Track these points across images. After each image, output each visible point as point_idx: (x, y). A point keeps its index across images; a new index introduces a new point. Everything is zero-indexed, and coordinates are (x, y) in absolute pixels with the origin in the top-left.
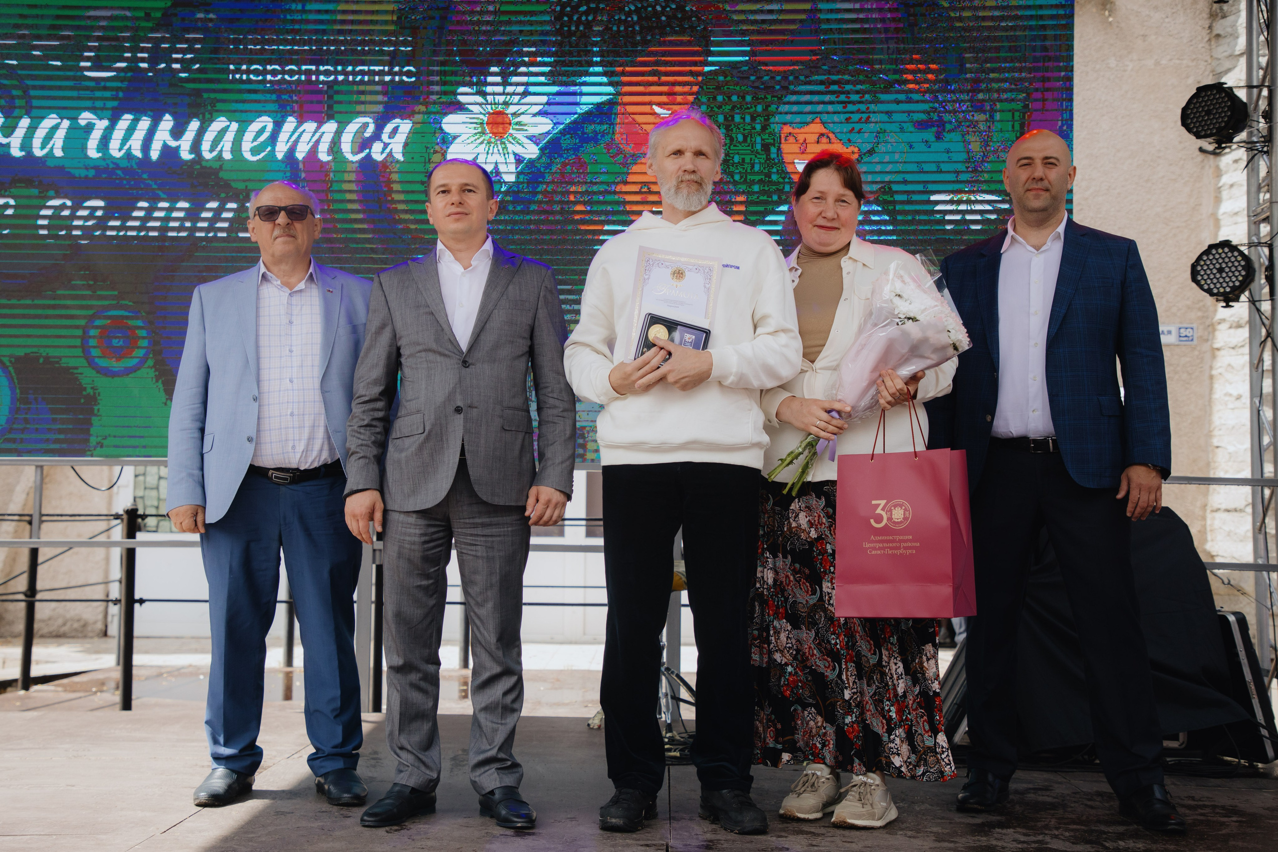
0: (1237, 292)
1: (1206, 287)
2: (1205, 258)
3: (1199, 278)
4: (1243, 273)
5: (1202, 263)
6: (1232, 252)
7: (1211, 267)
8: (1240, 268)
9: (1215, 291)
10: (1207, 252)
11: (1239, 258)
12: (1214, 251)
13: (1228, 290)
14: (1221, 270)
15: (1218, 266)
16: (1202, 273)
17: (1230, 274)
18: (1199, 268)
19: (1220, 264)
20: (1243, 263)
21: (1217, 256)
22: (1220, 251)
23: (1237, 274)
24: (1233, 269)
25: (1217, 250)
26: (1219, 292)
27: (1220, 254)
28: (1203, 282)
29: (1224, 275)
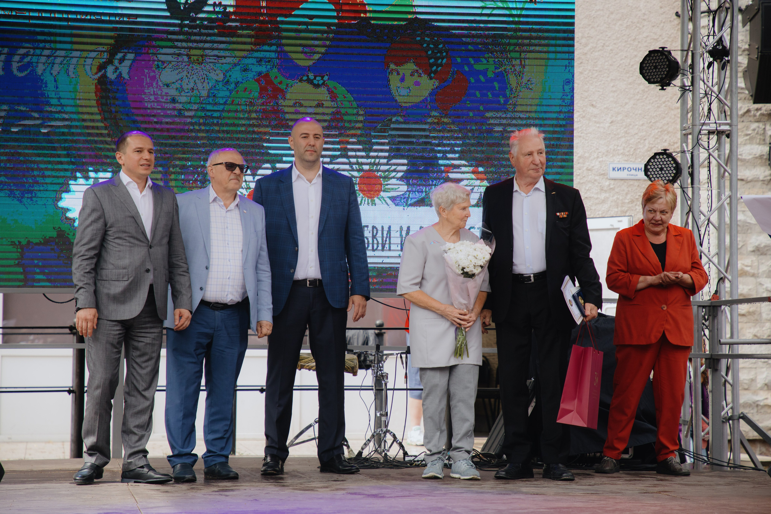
2: (652, 161)
3: (649, 173)
4: (674, 172)
5: (651, 164)
6: (668, 158)
7: (656, 167)
8: (673, 169)
10: (654, 157)
11: (672, 162)
12: (658, 157)
14: (661, 169)
15: (660, 166)
16: (651, 170)
17: (667, 172)
18: (649, 167)
20: (674, 165)
21: (660, 160)
22: (661, 157)
23: (671, 172)
24: (669, 169)
27: (661, 159)
28: (651, 176)
29: (663, 172)
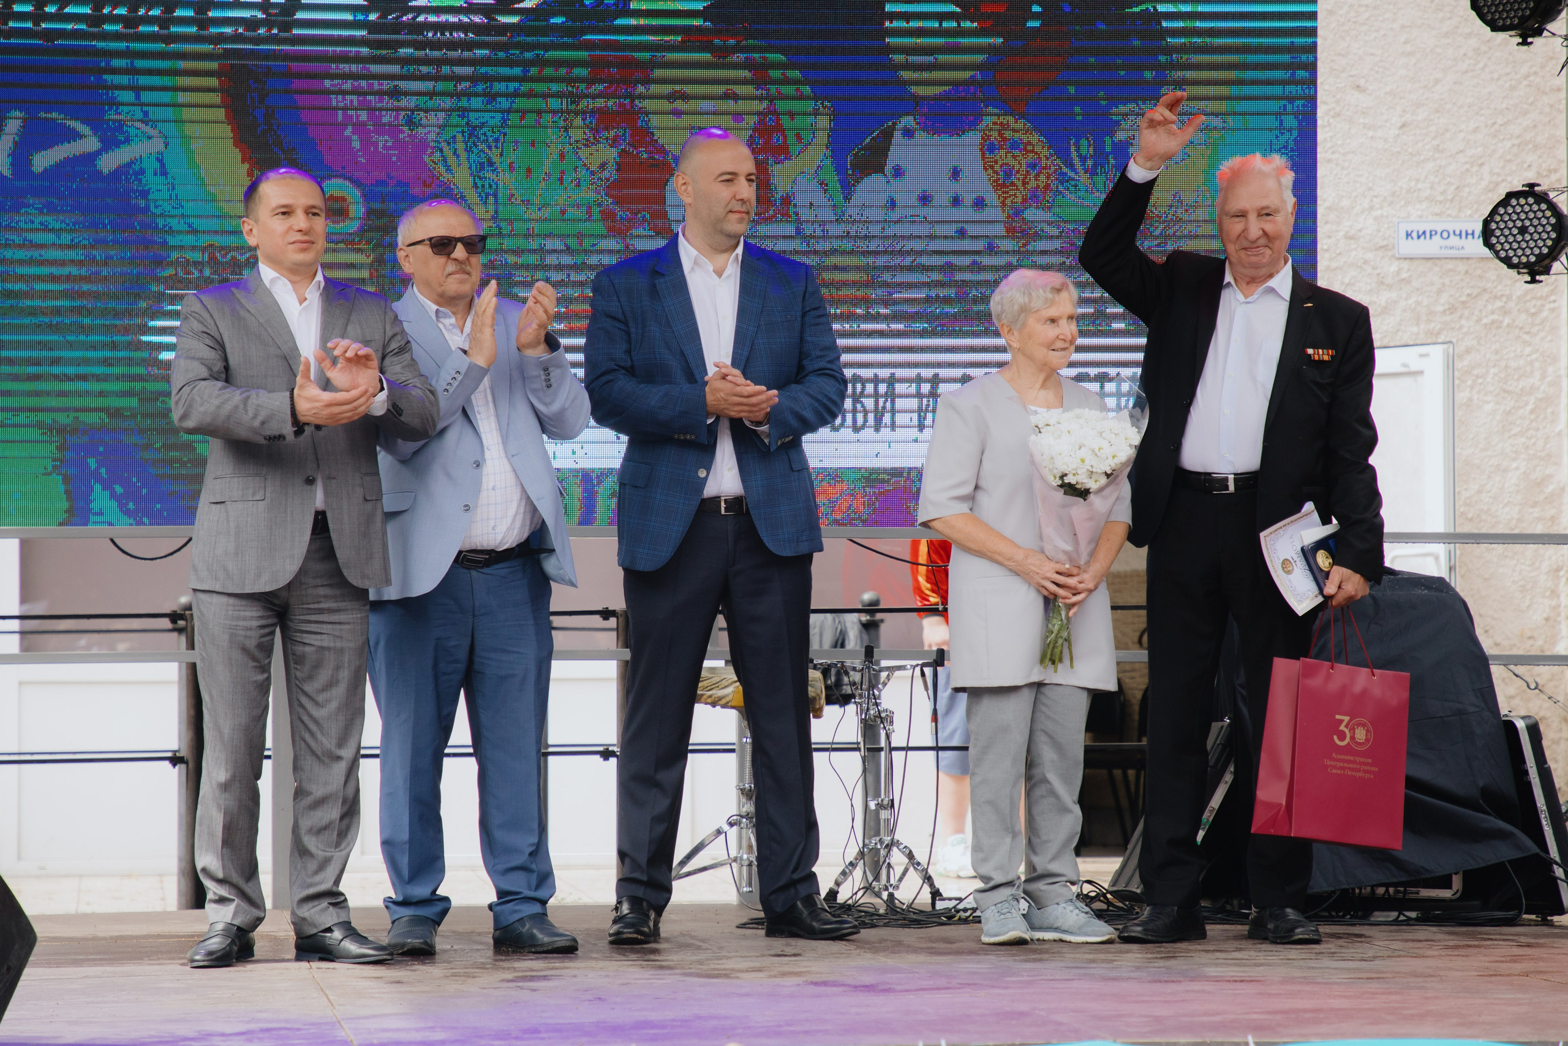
0: (1547, 262)
1: (1503, 254)
2: (1502, 211)
3: (1494, 240)
4: (1553, 235)
5: (1498, 218)
6: (1539, 205)
7: (1510, 224)
8: (1549, 228)
9: (1515, 260)
10: (1505, 202)
11: (1548, 213)
12: (1514, 202)
13: (1533, 259)
14: (1523, 230)
15: (1519, 223)
16: (1498, 233)
17: (1536, 236)
18: (1493, 226)
19: (1522, 221)
20: (1553, 221)
21: (1518, 209)
22: (1522, 201)
23: (1545, 236)
24: (1540, 229)
25: (1518, 200)
26: (1520, 263)
27: (1522, 206)
28: (1499, 247)
29: (1528, 237)
